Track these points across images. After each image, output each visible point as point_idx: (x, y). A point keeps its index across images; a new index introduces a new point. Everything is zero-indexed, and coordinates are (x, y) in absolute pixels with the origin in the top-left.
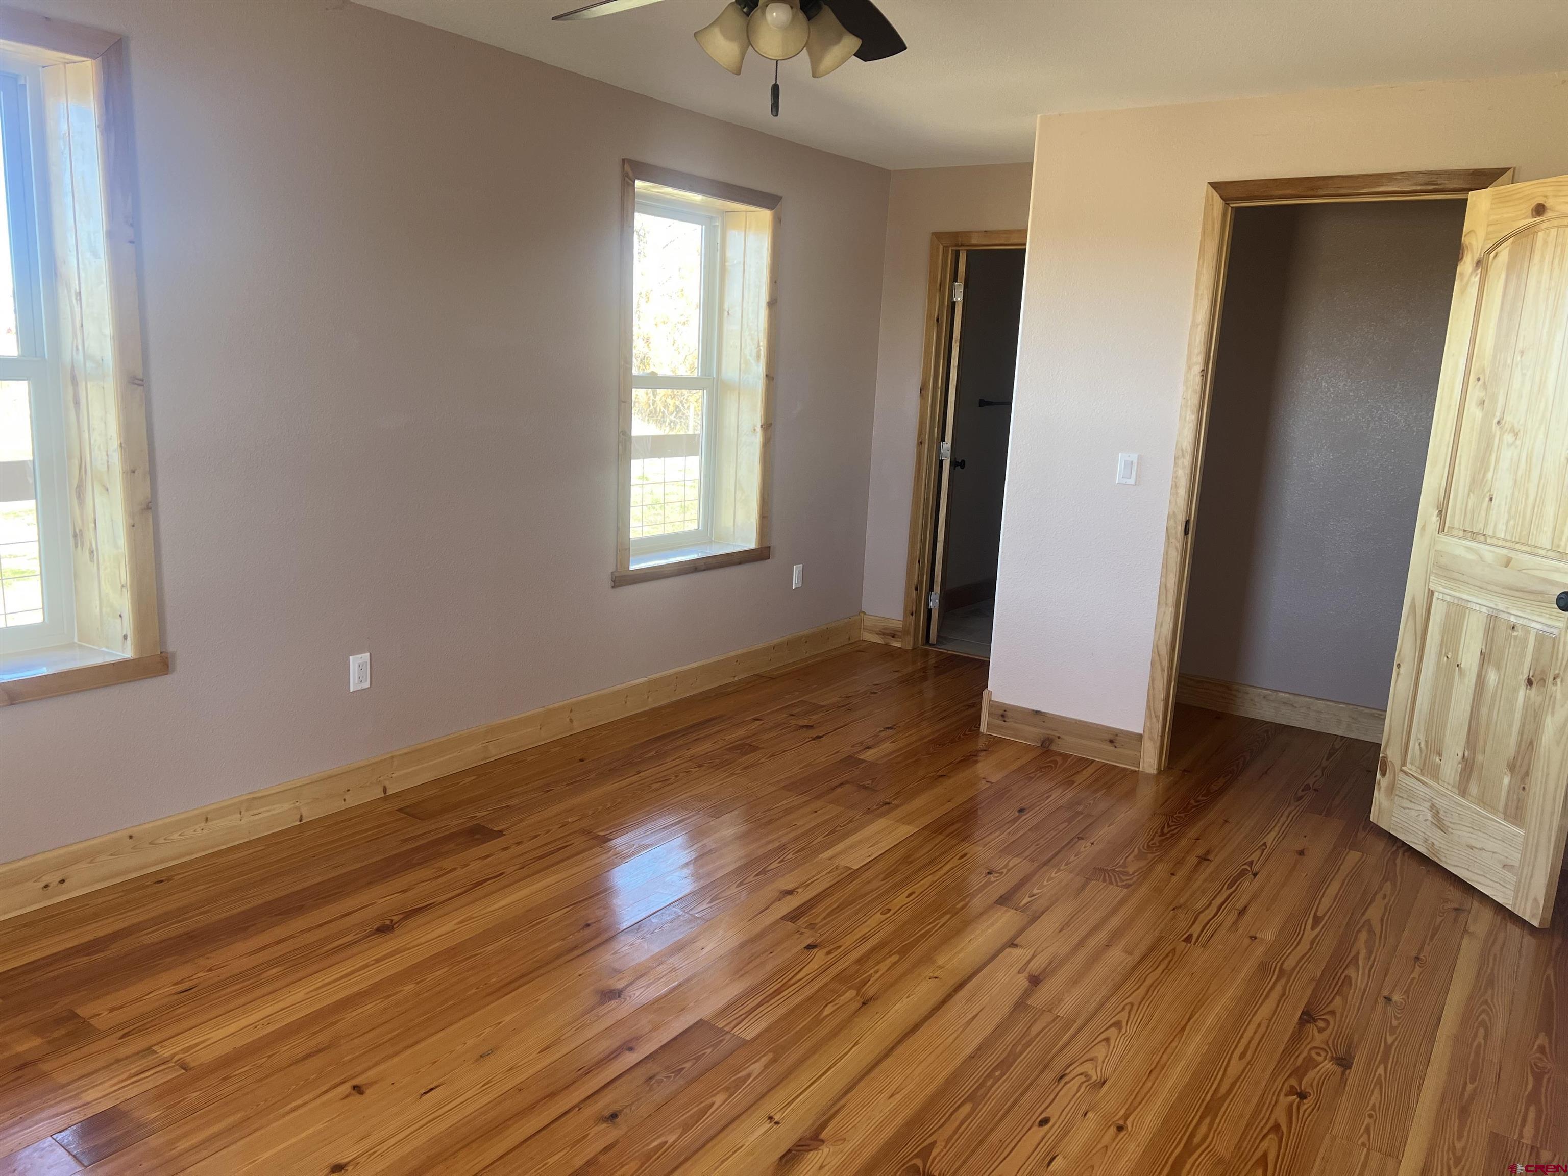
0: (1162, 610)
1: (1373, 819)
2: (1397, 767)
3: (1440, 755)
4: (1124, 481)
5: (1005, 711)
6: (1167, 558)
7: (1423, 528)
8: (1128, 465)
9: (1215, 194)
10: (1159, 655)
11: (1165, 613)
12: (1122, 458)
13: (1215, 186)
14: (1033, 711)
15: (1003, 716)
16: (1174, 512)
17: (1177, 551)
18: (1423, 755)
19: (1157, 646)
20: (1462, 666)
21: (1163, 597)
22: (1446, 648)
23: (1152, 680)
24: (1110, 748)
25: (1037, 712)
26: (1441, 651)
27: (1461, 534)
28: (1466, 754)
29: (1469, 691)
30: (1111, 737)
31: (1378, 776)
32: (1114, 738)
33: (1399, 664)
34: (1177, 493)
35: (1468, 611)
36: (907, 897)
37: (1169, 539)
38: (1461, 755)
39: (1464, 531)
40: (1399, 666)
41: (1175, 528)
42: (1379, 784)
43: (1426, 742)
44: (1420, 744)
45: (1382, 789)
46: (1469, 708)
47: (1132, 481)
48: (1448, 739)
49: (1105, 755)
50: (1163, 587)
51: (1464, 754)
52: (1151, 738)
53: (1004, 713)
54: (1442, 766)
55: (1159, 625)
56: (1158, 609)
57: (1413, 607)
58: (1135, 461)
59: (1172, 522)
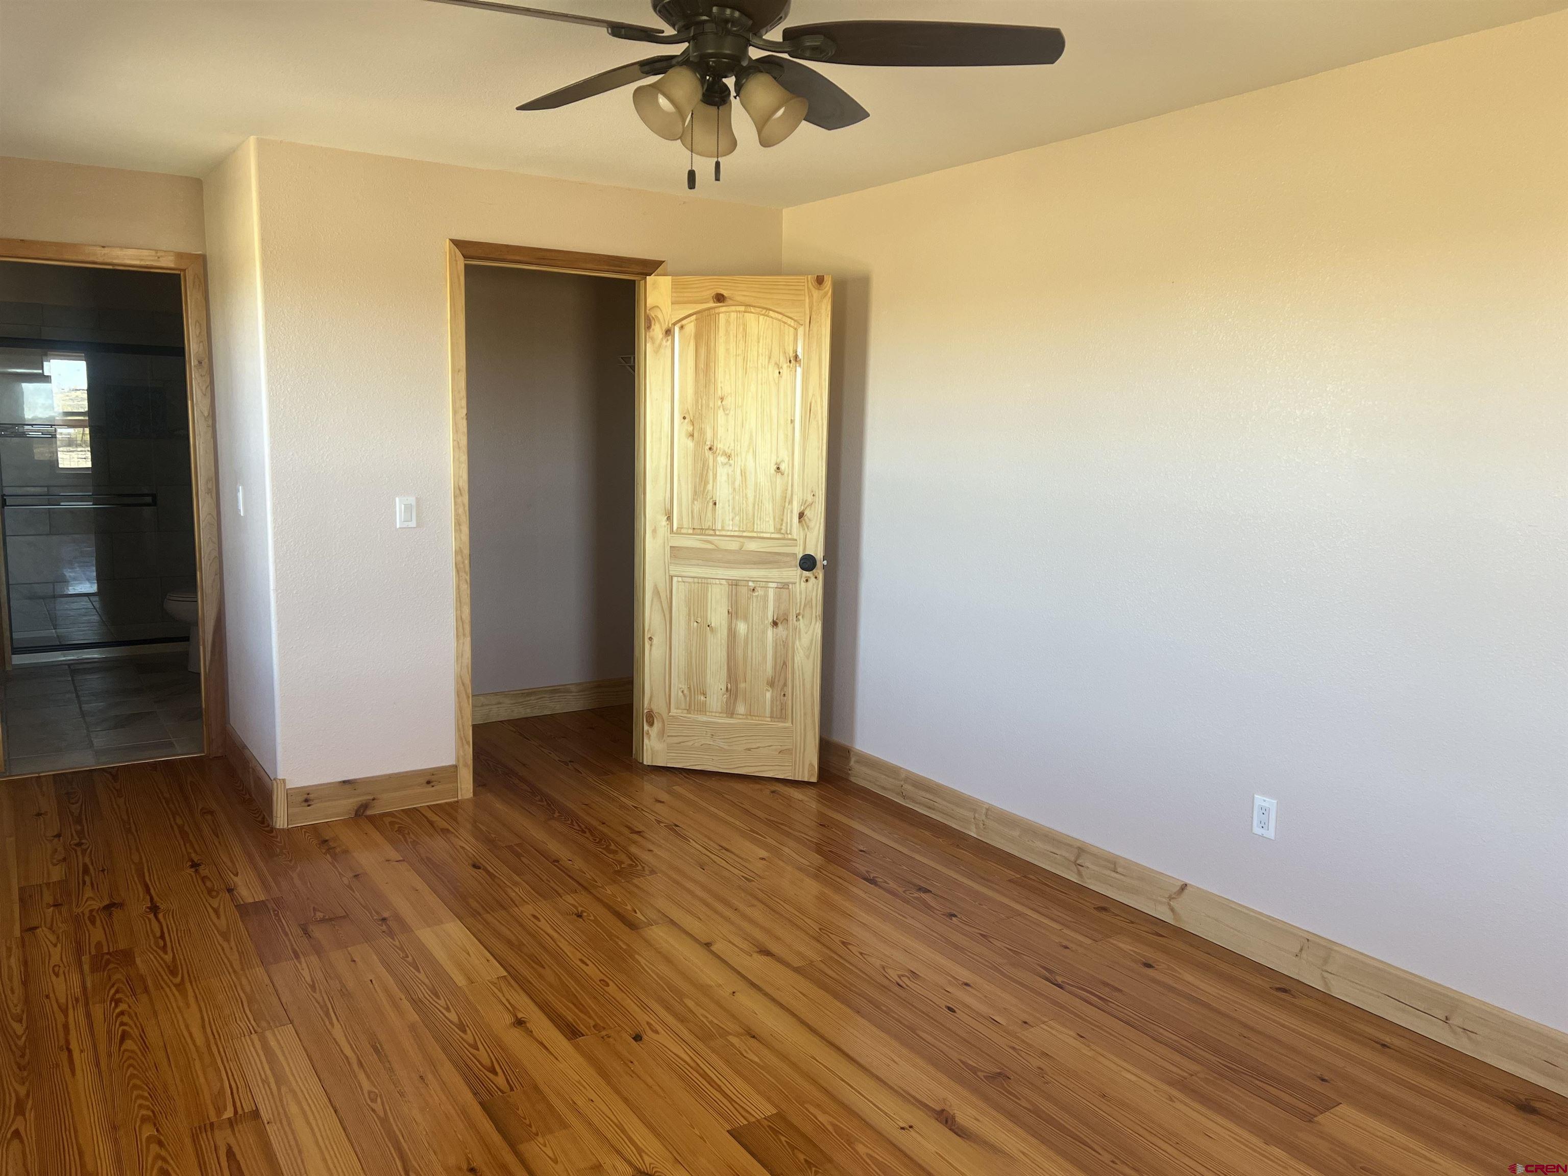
0: (461, 641)
1: (647, 762)
2: (665, 716)
3: (704, 694)
4: (405, 525)
5: (308, 794)
6: (459, 592)
7: (654, 531)
8: (408, 508)
9: (457, 251)
10: (463, 685)
11: (464, 643)
12: (399, 505)
13: (456, 243)
14: (341, 782)
15: (306, 800)
16: (460, 548)
17: (467, 583)
18: (688, 699)
19: (461, 678)
20: (713, 625)
21: (461, 629)
22: (694, 616)
23: (460, 709)
24: (429, 789)
25: (344, 782)
26: (690, 619)
27: (691, 531)
28: (729, 687)
29: (723, 641)
30: (428, 778)
31: (646, 727)
32: (431, 778)
33: (651, 638)
34: (460, 530)
35: (710, 586)
36: (587, 965)
37: (458, 574)
38: (724, 689)
39: (694, 529)
40: (650, 639)
41: (463, 563)
42: (648, 734)
43: (689, 688)
44: (683, 692)
45: (652, 738)
46: (725, 654)
47: (413, 524)
48: (710, 680)
49: (423, 799)
50: (459, 619)
51: (727, 687)
52: (466, 765)
53: (307, 797)
54: (708, 703)
55: (459, 656)
56: (458, 641)
57: (656, 592)
58: (414, 503)
59: (459, 558)
